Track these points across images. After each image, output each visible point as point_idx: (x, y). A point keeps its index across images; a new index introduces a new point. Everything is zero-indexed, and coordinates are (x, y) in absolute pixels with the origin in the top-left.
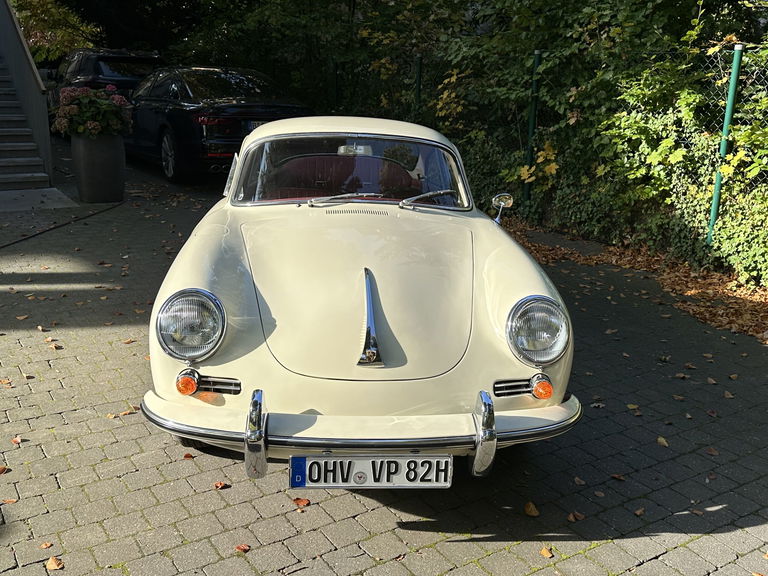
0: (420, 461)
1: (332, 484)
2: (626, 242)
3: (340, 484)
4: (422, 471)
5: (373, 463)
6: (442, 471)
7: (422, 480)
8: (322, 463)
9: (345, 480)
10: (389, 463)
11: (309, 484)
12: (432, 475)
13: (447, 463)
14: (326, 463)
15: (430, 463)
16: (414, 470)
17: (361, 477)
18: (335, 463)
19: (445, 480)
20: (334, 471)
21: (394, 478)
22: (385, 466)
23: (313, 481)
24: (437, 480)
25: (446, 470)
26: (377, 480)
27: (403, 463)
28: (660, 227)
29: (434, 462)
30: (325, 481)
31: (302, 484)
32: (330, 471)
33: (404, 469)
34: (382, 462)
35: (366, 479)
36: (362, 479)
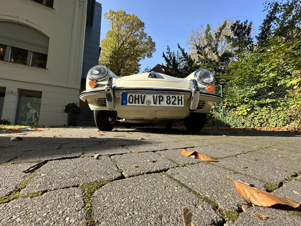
0: (171, 96)
1: (137, 104)
2: (206, 126)
3: (141, 104)
4: (172, 100)
5: (153, 96)
6: (180, 100)
7: (173, 104)
9: (142, 103)
10: (159, 96)
11: (129, 104)
12: (176, 102)
13: (181, 97)
14: (135, 96)
15: (175, 97)
16: (169, 99)
17: (149, 102)
18: (139, 96)
19: (182, 104)
20: (138, 99)
21: (161, 102)
22: (158, 98)
24: (178, 104)
26: (155, 103)
27: (165, 97)
28: (212, 121)
29: (177, 97)
30: (135, 103)
31: (126, 104)
32: (137, 99)
33: (165, 99)
34: (157, 96)
35: (150, 103)
36: (149, 103)
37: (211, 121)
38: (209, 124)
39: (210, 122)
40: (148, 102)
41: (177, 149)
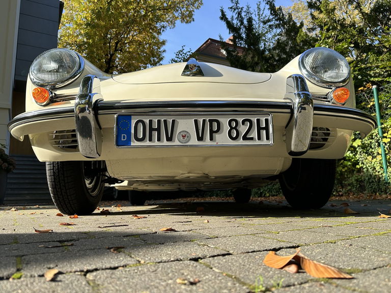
0: (240, 120)
1: (156, 143)
2: (340, 193)
3: (165, 143)
4: (243, 129)
5: (196, 122)
6: (263, 129)
7: (245, 138)
8: (147, 121)
9: (169, 139)
10: (211, 121)
11: (135, 143)
12: (254, 134)
13: (267, 120)
14: (151, 121)
15: (250, 121)
16: (235, 128)
17: (185, 135)
18: (159, 121)
19: (268, 138)
20: (158, 130)
21: (217, 136)
22: (208, 124)
23: (138, 140)
24: (259, 138)
25: (267, 128)
26: (200, 138)
27: (225, 121)
28: (357, 180)
29: (255, 120)
30: (150, 140)
31: (127, 143)
32: (155, 130)
33: (226, 128)
34: (204, 121)
35: (189, 138)
36: (186, 138)
37: (352, 179)
38: (349, 188)
39: (352, 183)
40: (184, 137)
41: (254, 252)
